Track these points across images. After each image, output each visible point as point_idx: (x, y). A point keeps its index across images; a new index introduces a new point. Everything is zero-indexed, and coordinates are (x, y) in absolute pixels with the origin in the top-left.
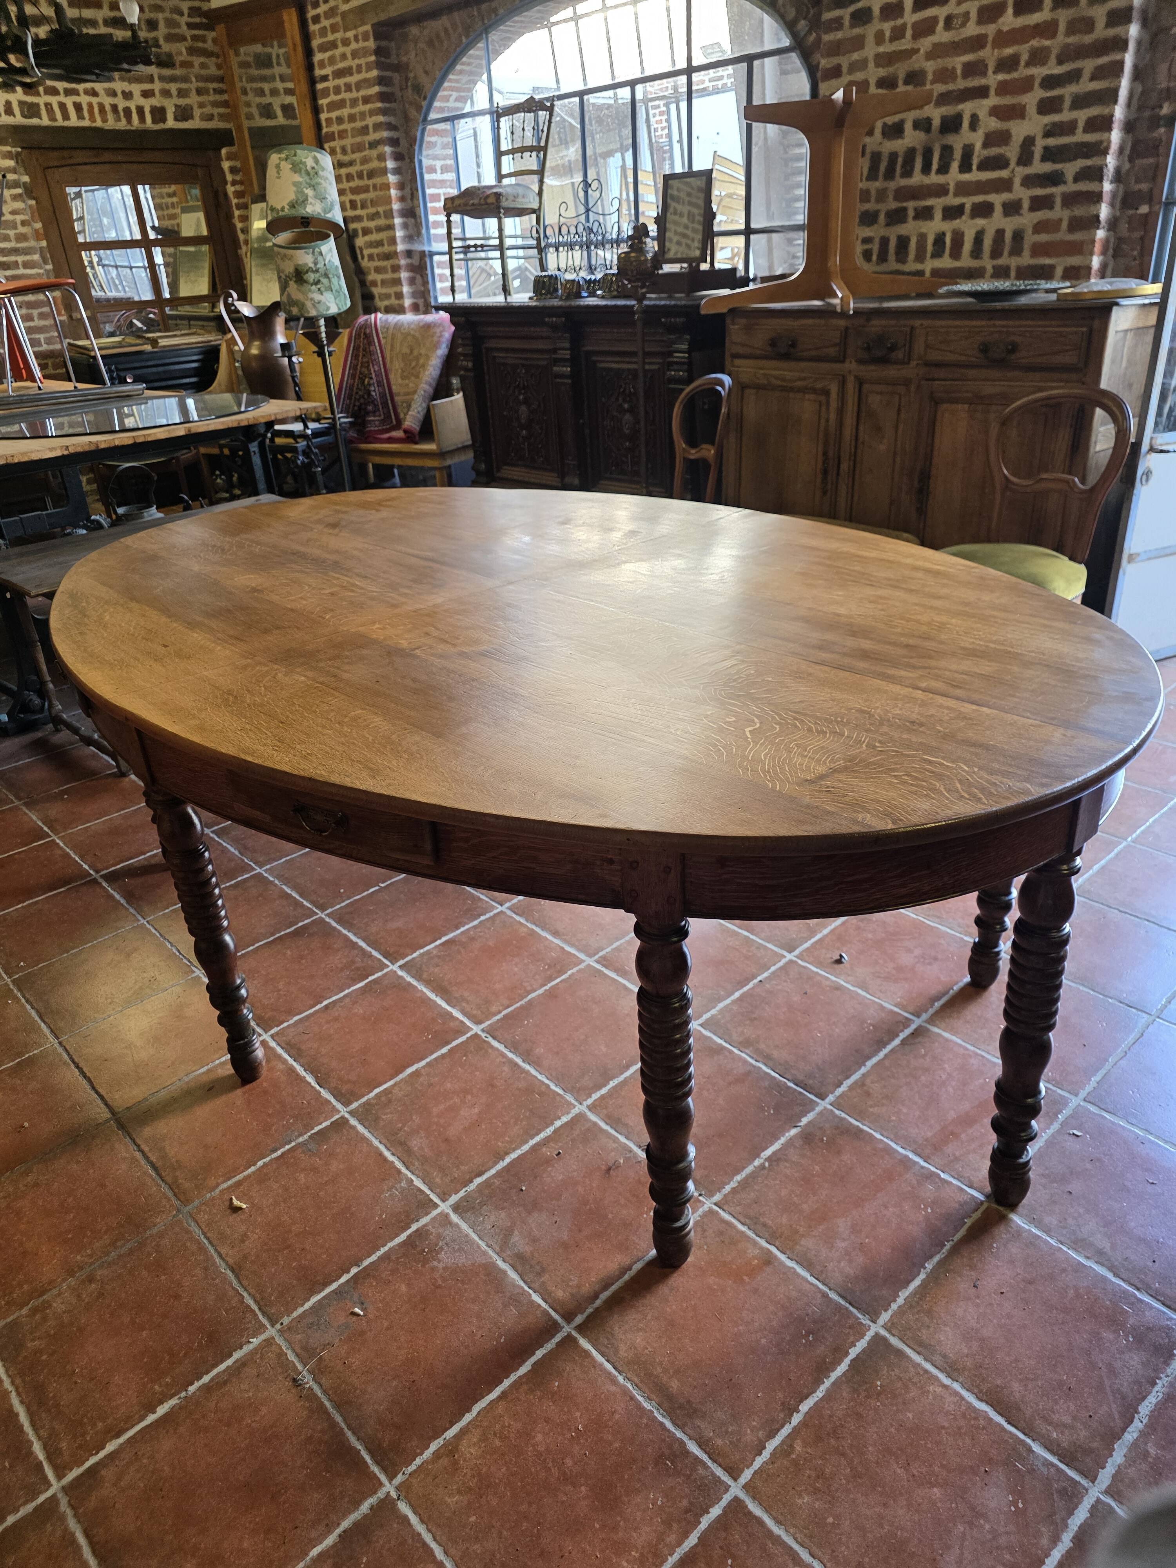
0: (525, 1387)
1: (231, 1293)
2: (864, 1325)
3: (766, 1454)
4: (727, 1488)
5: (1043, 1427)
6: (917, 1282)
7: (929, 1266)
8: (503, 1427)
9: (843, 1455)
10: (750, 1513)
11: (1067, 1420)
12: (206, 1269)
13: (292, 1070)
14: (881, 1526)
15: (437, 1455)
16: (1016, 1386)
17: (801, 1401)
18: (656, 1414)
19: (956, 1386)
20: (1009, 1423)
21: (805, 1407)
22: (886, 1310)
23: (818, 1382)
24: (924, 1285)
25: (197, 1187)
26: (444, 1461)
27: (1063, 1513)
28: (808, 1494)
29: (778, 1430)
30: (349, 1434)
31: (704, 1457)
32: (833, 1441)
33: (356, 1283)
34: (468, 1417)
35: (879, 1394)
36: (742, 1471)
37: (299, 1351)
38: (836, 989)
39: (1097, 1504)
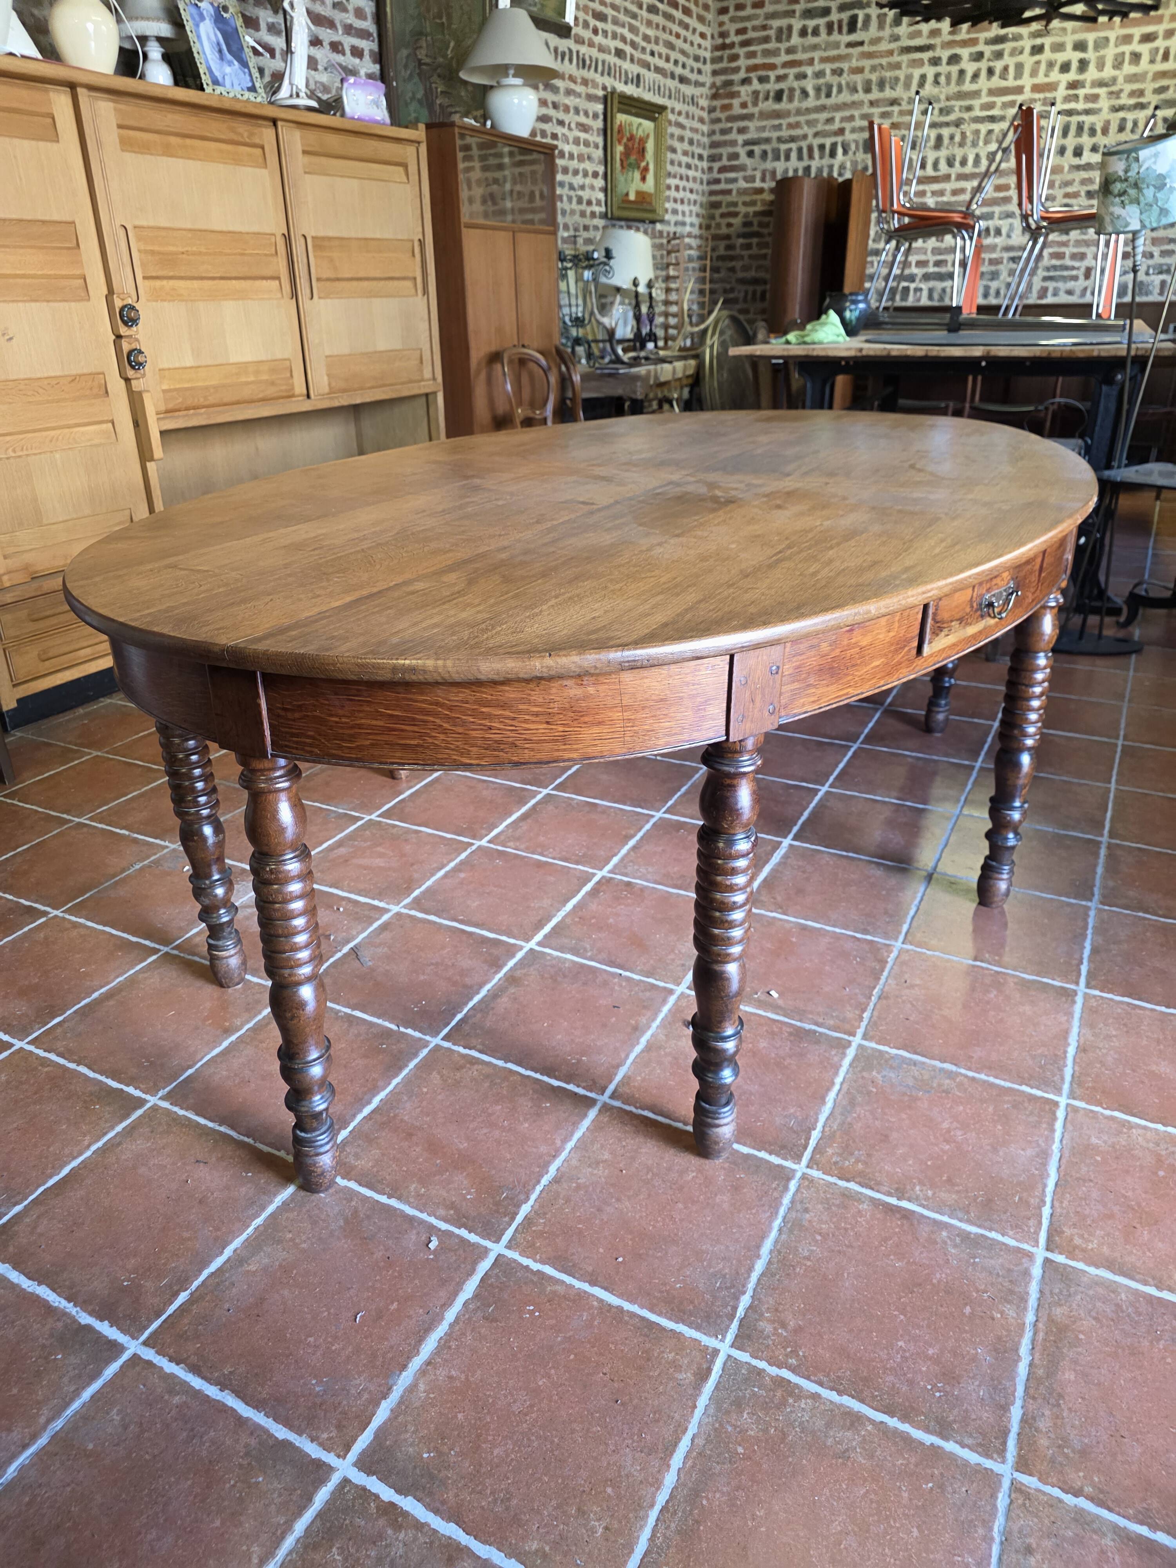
5: (37, 1212)
6: (203, 1121)
7: (222, 1128)
8: (90, 941)
9: (36, 1093)
11: (40, 1229)
15: (75, 923)
16: (81, 1193)
17: (86, 1065)
18: (88, 999)
19: (88, 1154)
20: (47, 1189)
21: (83, 1069)
22: (173, 1105)
23: (103, 1073)
24: (199, 1126)
29: (63, 1057)
30: (98, 889)
31: (49, 1026)
32: (48, 1087)
34: (100, 927)
35: (86, 1108)
36: (33, 1045)
38: (636, 1028)
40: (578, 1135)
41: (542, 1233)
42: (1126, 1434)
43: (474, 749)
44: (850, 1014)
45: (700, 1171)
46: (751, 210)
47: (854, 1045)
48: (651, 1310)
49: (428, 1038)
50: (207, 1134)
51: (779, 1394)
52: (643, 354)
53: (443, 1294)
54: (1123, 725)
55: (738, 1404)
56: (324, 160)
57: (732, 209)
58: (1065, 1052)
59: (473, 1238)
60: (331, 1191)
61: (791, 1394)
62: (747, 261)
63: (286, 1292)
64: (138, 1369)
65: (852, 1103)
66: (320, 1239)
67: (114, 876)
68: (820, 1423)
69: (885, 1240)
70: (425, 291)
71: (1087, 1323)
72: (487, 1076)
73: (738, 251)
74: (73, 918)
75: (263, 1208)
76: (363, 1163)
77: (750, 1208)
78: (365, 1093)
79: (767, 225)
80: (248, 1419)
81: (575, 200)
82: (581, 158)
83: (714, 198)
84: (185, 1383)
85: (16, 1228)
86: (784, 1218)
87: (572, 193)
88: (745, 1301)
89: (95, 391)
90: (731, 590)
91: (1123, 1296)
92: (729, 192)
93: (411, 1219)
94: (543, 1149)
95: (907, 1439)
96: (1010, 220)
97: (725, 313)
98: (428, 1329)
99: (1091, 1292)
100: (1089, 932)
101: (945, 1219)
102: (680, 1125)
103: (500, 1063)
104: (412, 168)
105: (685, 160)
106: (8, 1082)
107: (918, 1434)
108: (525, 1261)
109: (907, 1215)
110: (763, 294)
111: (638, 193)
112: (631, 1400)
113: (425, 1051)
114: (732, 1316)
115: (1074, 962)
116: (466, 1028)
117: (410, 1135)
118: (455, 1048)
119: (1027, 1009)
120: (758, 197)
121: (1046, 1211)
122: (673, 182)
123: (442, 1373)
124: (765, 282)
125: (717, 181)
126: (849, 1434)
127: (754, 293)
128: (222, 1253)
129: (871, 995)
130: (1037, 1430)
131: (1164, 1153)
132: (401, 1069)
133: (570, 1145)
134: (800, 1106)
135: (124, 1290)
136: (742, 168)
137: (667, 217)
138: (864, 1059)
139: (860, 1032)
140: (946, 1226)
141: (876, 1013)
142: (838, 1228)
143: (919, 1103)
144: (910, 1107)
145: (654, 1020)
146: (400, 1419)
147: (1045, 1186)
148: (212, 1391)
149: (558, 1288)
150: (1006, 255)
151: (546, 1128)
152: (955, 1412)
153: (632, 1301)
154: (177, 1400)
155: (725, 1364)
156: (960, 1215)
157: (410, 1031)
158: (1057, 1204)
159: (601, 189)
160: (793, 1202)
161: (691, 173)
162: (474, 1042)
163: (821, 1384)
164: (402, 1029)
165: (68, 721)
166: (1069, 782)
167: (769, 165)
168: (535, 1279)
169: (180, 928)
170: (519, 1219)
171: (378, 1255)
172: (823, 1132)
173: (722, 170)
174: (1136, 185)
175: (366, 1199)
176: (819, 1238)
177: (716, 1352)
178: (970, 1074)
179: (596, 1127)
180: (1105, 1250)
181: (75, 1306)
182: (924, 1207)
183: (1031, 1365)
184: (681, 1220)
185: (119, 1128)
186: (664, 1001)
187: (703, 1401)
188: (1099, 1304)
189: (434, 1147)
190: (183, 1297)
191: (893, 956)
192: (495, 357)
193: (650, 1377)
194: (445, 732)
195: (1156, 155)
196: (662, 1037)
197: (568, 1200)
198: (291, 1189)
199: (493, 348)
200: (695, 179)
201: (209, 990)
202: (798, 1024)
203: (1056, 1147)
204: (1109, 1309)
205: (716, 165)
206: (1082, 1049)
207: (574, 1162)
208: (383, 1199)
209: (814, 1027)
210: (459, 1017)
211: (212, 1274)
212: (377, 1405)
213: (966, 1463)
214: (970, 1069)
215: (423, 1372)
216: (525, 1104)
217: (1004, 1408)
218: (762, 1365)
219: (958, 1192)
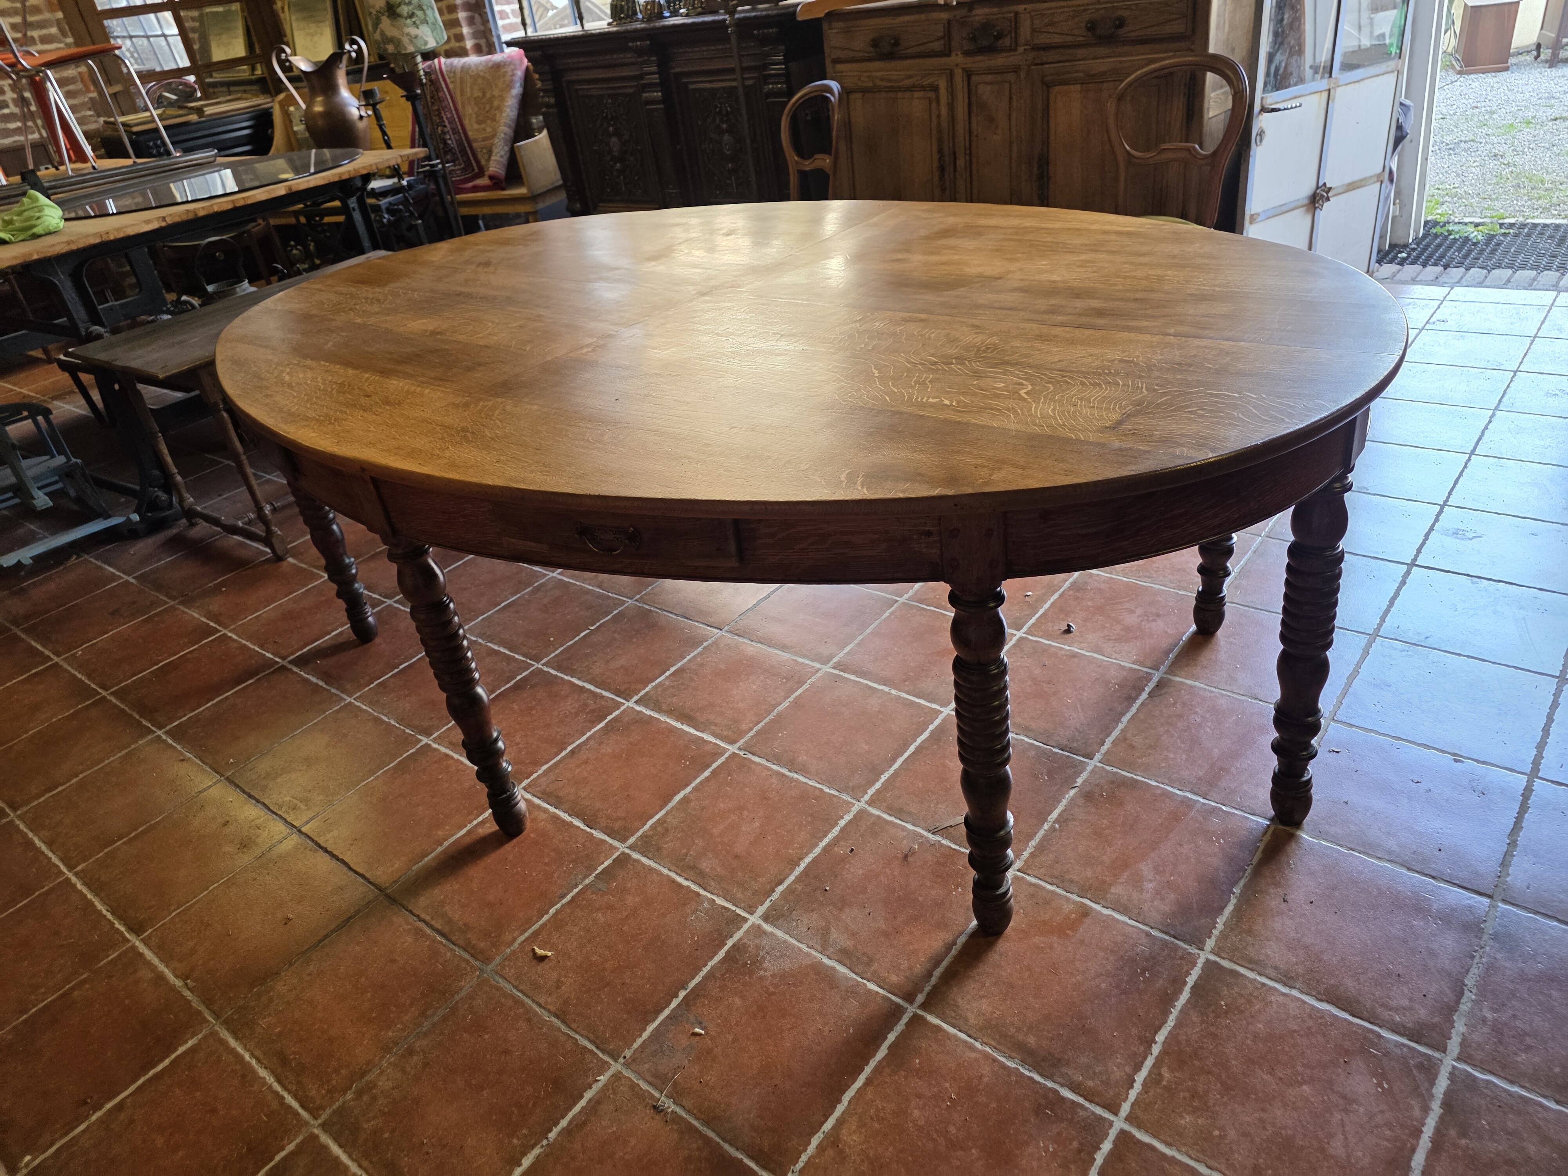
0: (887, 1071)
1: (563, 1038)
2: (1194, 954)
3: (1138, 1087)
4: (1111, 1124)
5: (1386, 1014)
6: (1230, 908)
7: (1237, 890)
8: (878, 1110)
9: (1210, 1073)
10: (1139, 1141)
11: (1405, 1002)
12: (529, 1020)
13: (556, 818)
14: (1265, 1128)
15: (820, 1148)
18: (1022, 1070)
20: (1354, 1016)
22: (1209, 937)
23: (1166, 1013)
24: (1238, 909)
25: (493, 945)
26: (830, 1153)
27: (1426, 1085)
28: (1188, 1114)
30: (726, 1146)
31: (1080, 1100)
32: (1197, 1063)
33: (687, 1005)
35: (1226, 1012)
36: (1120, 1105)
37: (650, 1079)
38: (1072, 657)
39: (1454, 1071)
49: (1089, 768)
50: (1246, 901)
72: (1139, 731)
75: (1329, 848)
103: (1121, 725)
113: (1109, 768)
116: (1073, 746)
118: (1103, 751)
132: (1136, 781)
145: (1061, 648)
157: (1080, 780)
162: (1094, 741)
164: (1077, 785)
179: (1193, 678)
185: (1251, 975)
186: (1037, 642)
210: (1058, 751)
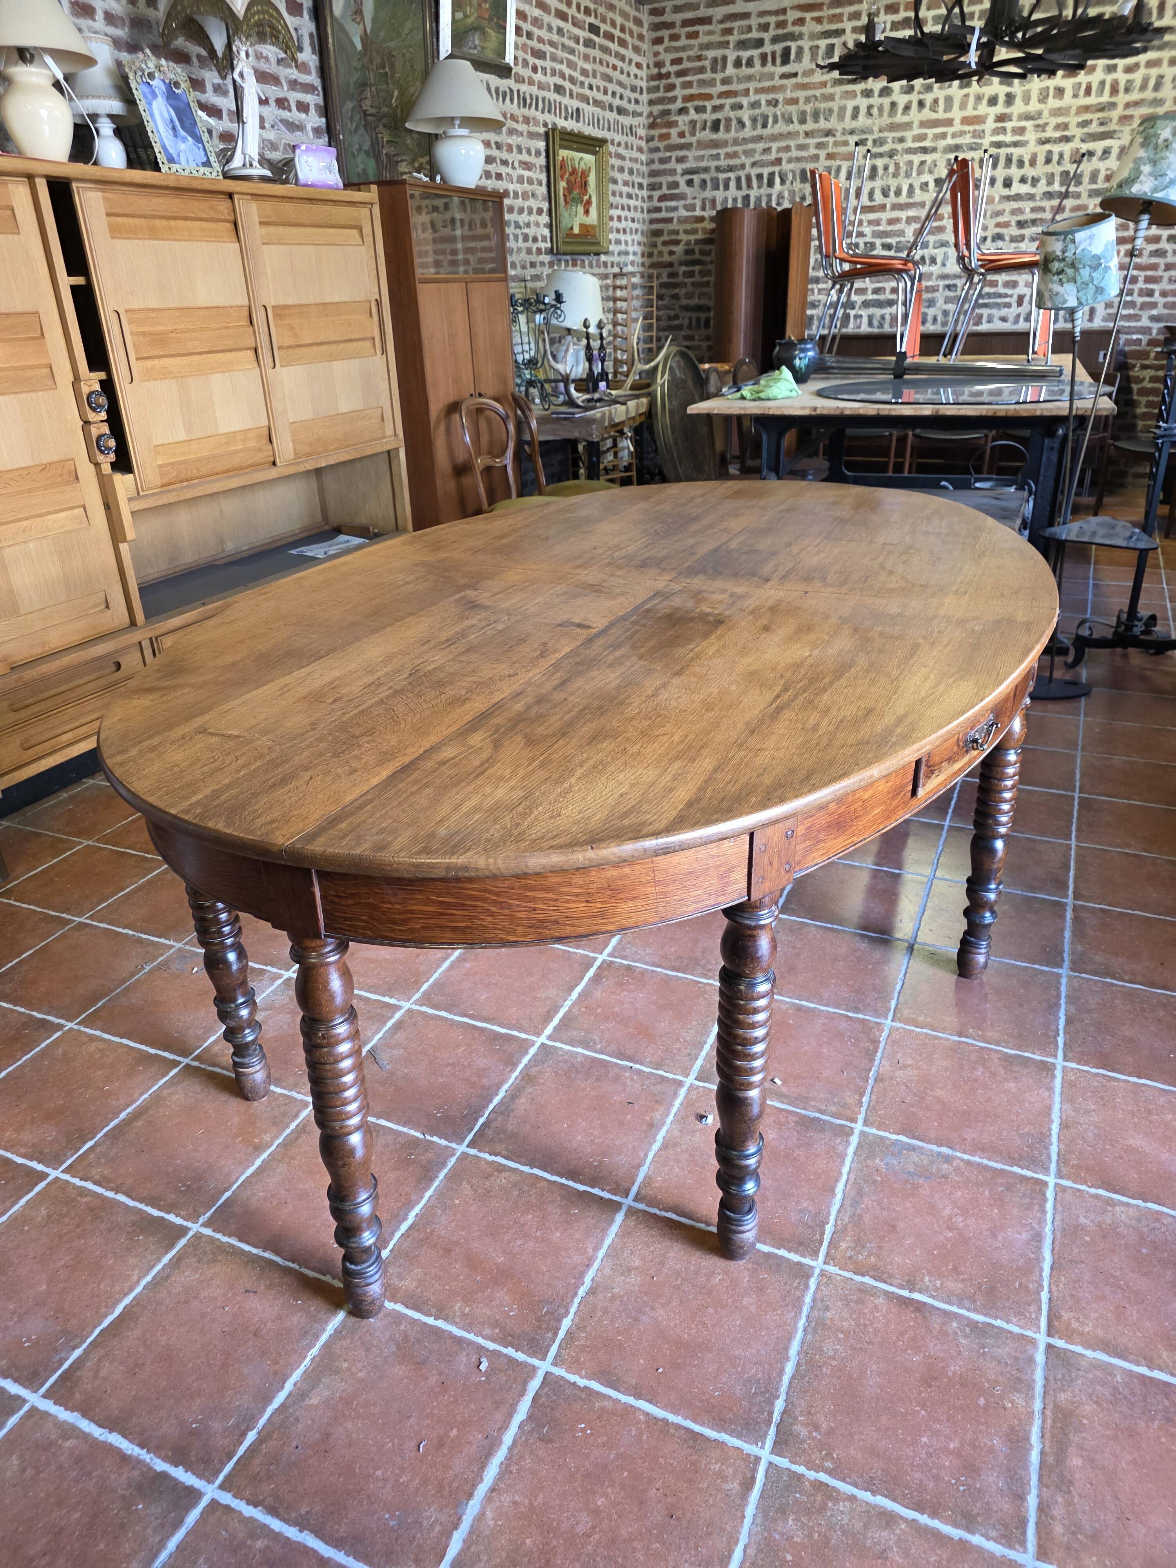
3: (81, 1183)
5: (96, 1354)
6: (246, 1247)
7: (267, 1255)
8: (110, 1055)
9: (78, 1226)
10: (36, 1184)
11: (103, 1373)
15: (91, 1036)
16: (138, 1332)
17: (123, 1193)
18: (116, 1120)
19: (139, 1289)
20: (100, 1328)
21: (121, 1198)
22: (213, 1230)
23: (141, 1199)
24: (242, 1251)
26: (86, 1040)
27: (17, 1373)
28: (48, 1212)
29: (100, 1186)
30: (107, 999)
31: (81, 1152)
34: (117, 1039)
35: (131, 1239)
36: (68, 1173)
37: (165, 960)
38: (651, 1125)
39: (24, 1401)
40: (608, 1241)
41: (585, 1347)
42: (1130, 1516)
43: (520, 928)
44: (850, 1099)
45: (726, 1273)
46: (692, 238)
47: (857, 1132)
48: (694, 1421)
49: (454, 1145)
50: (253, 1262)
51: (819, 1499)
52: (596, 396)
53: (498, 1417)
54: (1078, 776)
55: (783, 1511)
56: (280, 230)
57: (674, 237)
58: (1050, 1130)
59: (520, 1356)
60: (381, 1315)
61: (830, 1498)
62: (690, 289)
63: (349, 1425)
64: (218, 1514)
65: (860, 1193)
66: (375, 1367)
67: (124, 981)
68: (859, 1525)
69: (902, 1334)
70: (384, 351)
71: (1088, 1408)
72: (515, 1184)
73: (681, 279)
74: (89, 1031)
75: (317, 1337)
76: (408, 1284)
77: (775, 1310)
78: (400, 1209)
79: (709, 253)
80: (329, 1560)
81: (521, 238)
82: (525, 196)
83: (655, 226)
84: (265, 1526)
85: (78, 1373)
86: (808, 1317)
87: (518, 231)
88: (779, 1405)
89: (65, 477)
90: (742, 753)
91: (1119, 1378)
92: (670, 220)
93: (460, 1341)
94: (577, 1259)
95: (937, 1535)
96: (944, 249)
97: (675, 349)
98: (489, 1454)
99: (1090, 1376)
100: (1063, 1001)
101: (954, 1309)
102: (702, 1226)
103: (526, 1169)
104: (367, 230)
105: (625, 190)
106: (49, 1216)
107: (947, 1529)
108: (573, 1378)
109: (920, 1307)
110: (707, 321)
111: (582, 226)
112: (684, 1514)
113: (453, 1160)
114: (769, 1422)
115: (1051, 1034)
116: (490, 1132)
117: (448, 1251)
118: (481, 1155)
119: (1011, 1085)
120: (699, 225)
121: (1044, 1296)
122: (615, 213)
123: (506, 1499)
124: (708, 309)
125: (658, 210)
126: (885, 1534)
127: (698, 320)
128: (282, 1387)
129: (868, 1078)
130: (1052, 1518)
131: (1145, 1230)
132: (432, 1180)
133: (602, 1253)
134: (812, 1200)
135: (194, 1433)
136: (682, 197)
137: (612, 248)
138: (867, 1146)
139: (861, 1118)
140: (956, 1316)
141: (874, 1098)
142: (858, 1325)
143: (921, 1190)
144: (913, 1195)
145: (667, 1115)
146: (473, 1549)
147: (1041, 1270)
148: (292, 1533)
149: (606, 1403)
150: (942, 283)
151: (577, 1236)
152: (979, 1505)
153: (676, 1413)
154: (259, 1544)
155: (767, 1471)
156: (968, 1304)
157: (435, 1139)
158: (1054, 1289)
159: (545, 226)
160: (814, 1300)
161: (632, 203)
162: (499, 1147)
163: (856, 1486)
164: (428, 1137)
165: (54, 806)
166: (1034, 841)
167: (709, 194)
168: (583, 1396)
169: (197, 1037)
170: (562, 1334)
171: (433, 1380)
172: (836, 1225)
173: (662, 198)
174: (1073, 265)
175: (415, 1321)
176: (841, 1336)
177: (758, 1459)
178: (966, 1157)
179: (624, 1233)
180: (1100, 1332)
181: (148, 1452)
182: (934, 1297)
183: (1042, 1453)
184: (713, 1326)
185: (166, 1260)
186: (675, 1095)
187: (750, 1510)
188: (1098, 1388)
189: (473, 1263)
190: (251, 1436)
191: (885, 1034)
192: (454, 408)
193: (701, 1490)
194: (492, 914)
195: (1091, 237)
196: (676, 1133)
197: (605, 1311)
198: (341, 1315)
199: (452, 399)
200: (636, 208)
201: (234, 1104)
202: (803, 1112)
203: (1048, 1229)
204: (1107, 1392)
205: (656, 194)
206: (1064, 1126)
207: (607, 1271)
208: (430, 1321)
209: (817, 1115)
210: (481, 1121)
211: (277, 1410)
212: (449, 1536)
213: (992, 1556)
214: (964, 1152)
215: (488, 1498)
216: (555, 1212)
217: (1021, 1498)
218: (801, 1469)
219: (964, 1280)
